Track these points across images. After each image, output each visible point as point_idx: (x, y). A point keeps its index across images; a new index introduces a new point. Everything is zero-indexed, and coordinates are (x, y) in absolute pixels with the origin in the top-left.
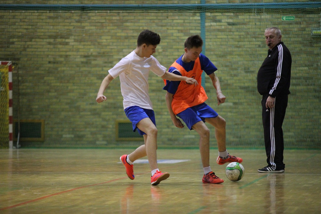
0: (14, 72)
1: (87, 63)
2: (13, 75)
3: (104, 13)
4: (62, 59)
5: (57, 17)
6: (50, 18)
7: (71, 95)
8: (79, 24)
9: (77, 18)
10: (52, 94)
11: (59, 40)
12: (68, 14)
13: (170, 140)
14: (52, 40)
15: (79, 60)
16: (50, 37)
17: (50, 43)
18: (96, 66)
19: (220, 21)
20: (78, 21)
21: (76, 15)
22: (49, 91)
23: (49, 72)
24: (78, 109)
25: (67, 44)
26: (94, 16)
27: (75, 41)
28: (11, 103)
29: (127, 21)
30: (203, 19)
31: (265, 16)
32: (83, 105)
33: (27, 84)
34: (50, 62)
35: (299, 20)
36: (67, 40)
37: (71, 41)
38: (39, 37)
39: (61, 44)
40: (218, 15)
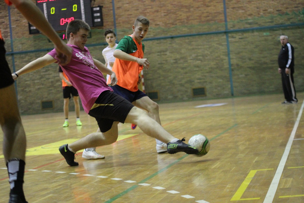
0: (144, 70)
1: (176, 63)
2: (144, 71)
3: (181, 38)
4: (164, 62)
5: (160, 43)
6: (158, 43)
7: (170, 78)
8: (170, 45)
9: (169, 42)
10: (162, 78)
11: (162, 53)
12: (165, 41)
13: (217, 95)
14: (159, 54)
15: (172, 61)
16: (159, 52)
17: (158, 55)
18: (180, 63)
19: (235, 38)
20: (170, 44)
21: (169, 41)
22: (159, 77)
23: (159, 68)
24: (174, 84)
25: (166, 54)
26: (177, 40)
27: (170, 53)
28: (143, 84)
29: (193, 41)
30: (228, 37)
31: (256, 33)
32: (176, 82)
33: (150, 75)
34: (159, 64)
35: (271, 34)
36: (166, 53)
37: (168, 53)
38: (153, 53)
39: (164, 55)
40: (234, 35)
